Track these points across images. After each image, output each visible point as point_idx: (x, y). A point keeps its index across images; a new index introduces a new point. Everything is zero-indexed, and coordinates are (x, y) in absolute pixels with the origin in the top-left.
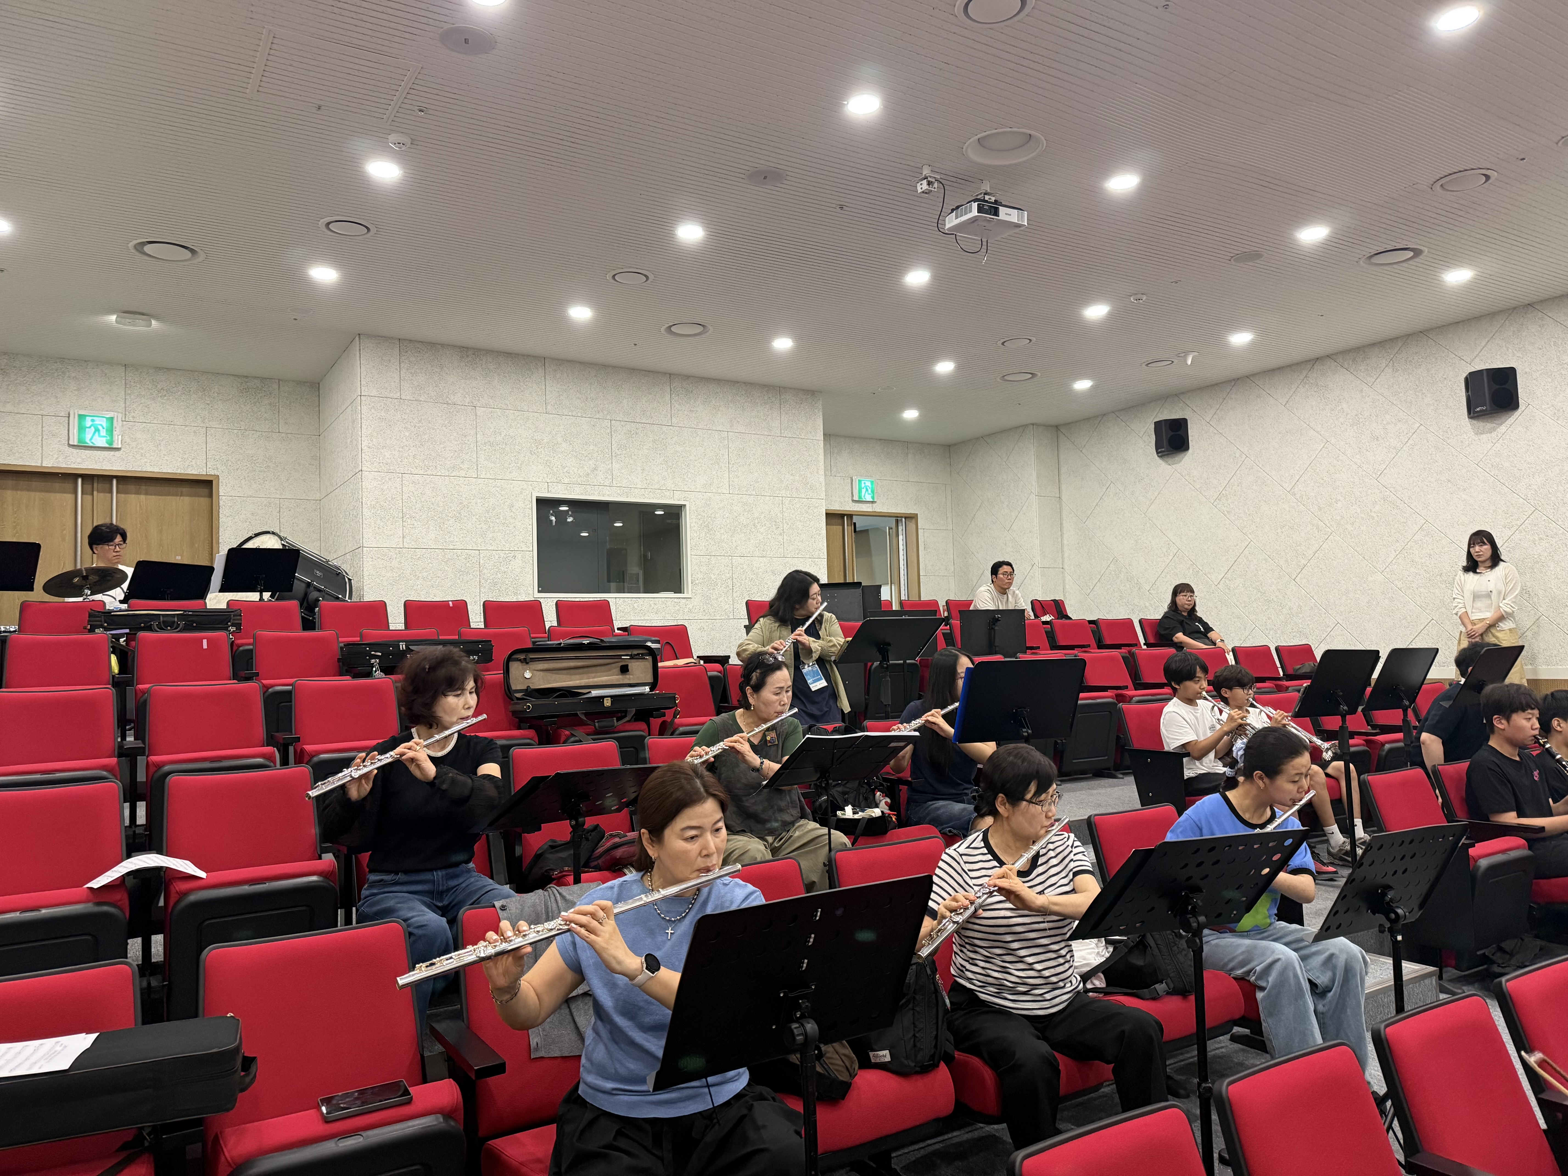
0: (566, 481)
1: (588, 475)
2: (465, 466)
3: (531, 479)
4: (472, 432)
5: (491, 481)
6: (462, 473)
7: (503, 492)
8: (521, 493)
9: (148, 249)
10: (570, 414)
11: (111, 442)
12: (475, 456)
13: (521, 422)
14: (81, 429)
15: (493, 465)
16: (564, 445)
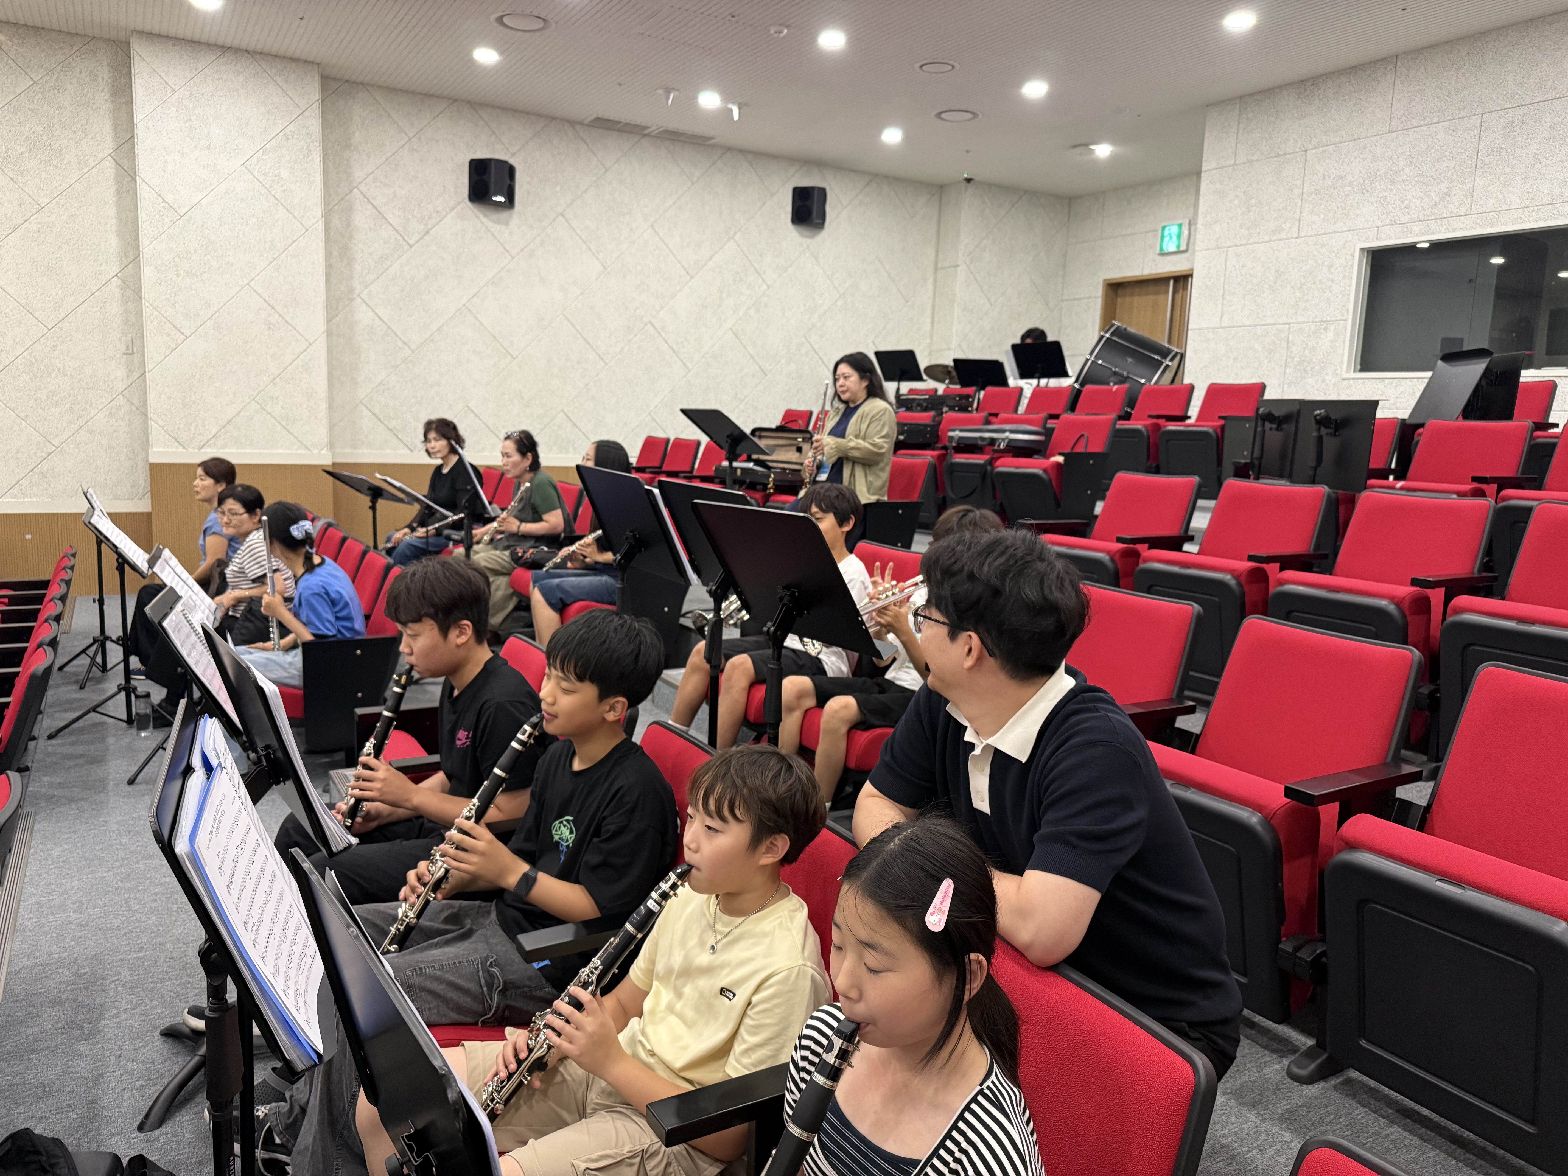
0: (1403, 219)
1: (1435, 205)
2: (1288, 225)
4: (1299, 183)
5: (1311, 238)
6: (1283, 235)
7: (1324, 250)
8: (1344, 247)
9: (943, 116)
10: (1422, 123)
11: (1178, 247)
12: (1298, 211)
13: (1355, 154)
15: (1316, 218)
16: (1407, 170)
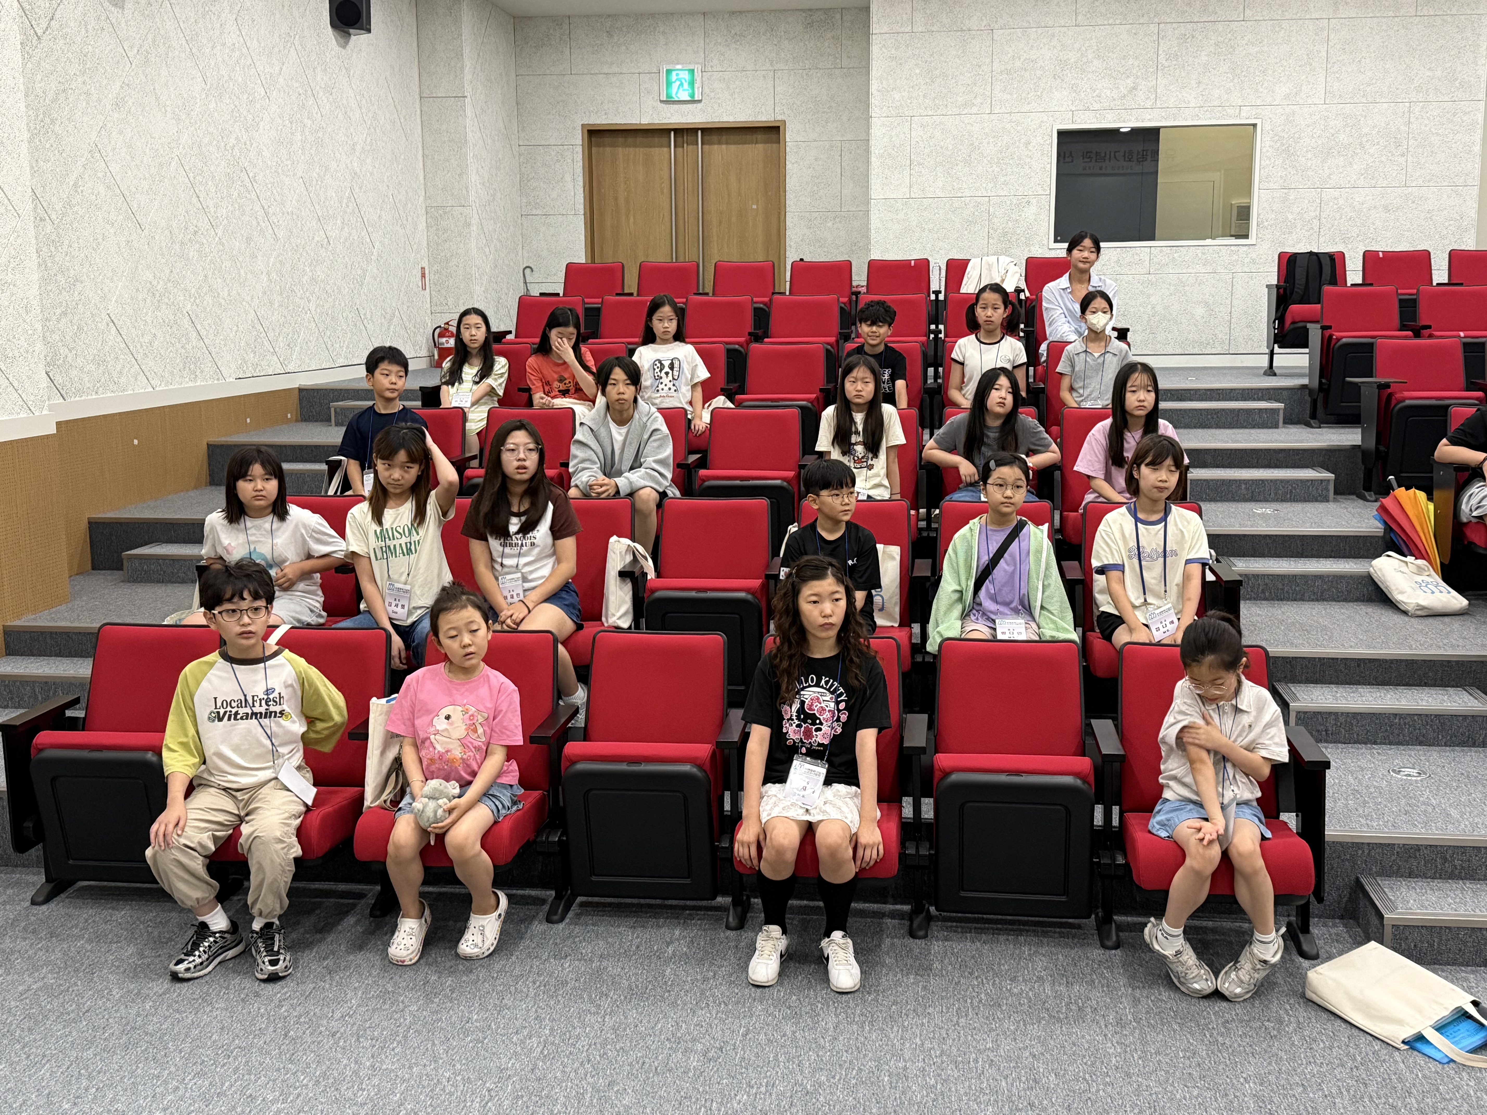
0: (1097, 106)
1: (1124, 96)
2: (979, 100)
3: (1053, 109)
4: (988, 61)
5: (1006, 116)
6: (974, 110)
7: (1020, 128)
8: (1040, 127)
10: (1106, 22)
11: (693, 95)
12: (989, 88)
13: (1045, 40)
14: (669, 84)
15: (1009, 97)
16: (1095, 62)
